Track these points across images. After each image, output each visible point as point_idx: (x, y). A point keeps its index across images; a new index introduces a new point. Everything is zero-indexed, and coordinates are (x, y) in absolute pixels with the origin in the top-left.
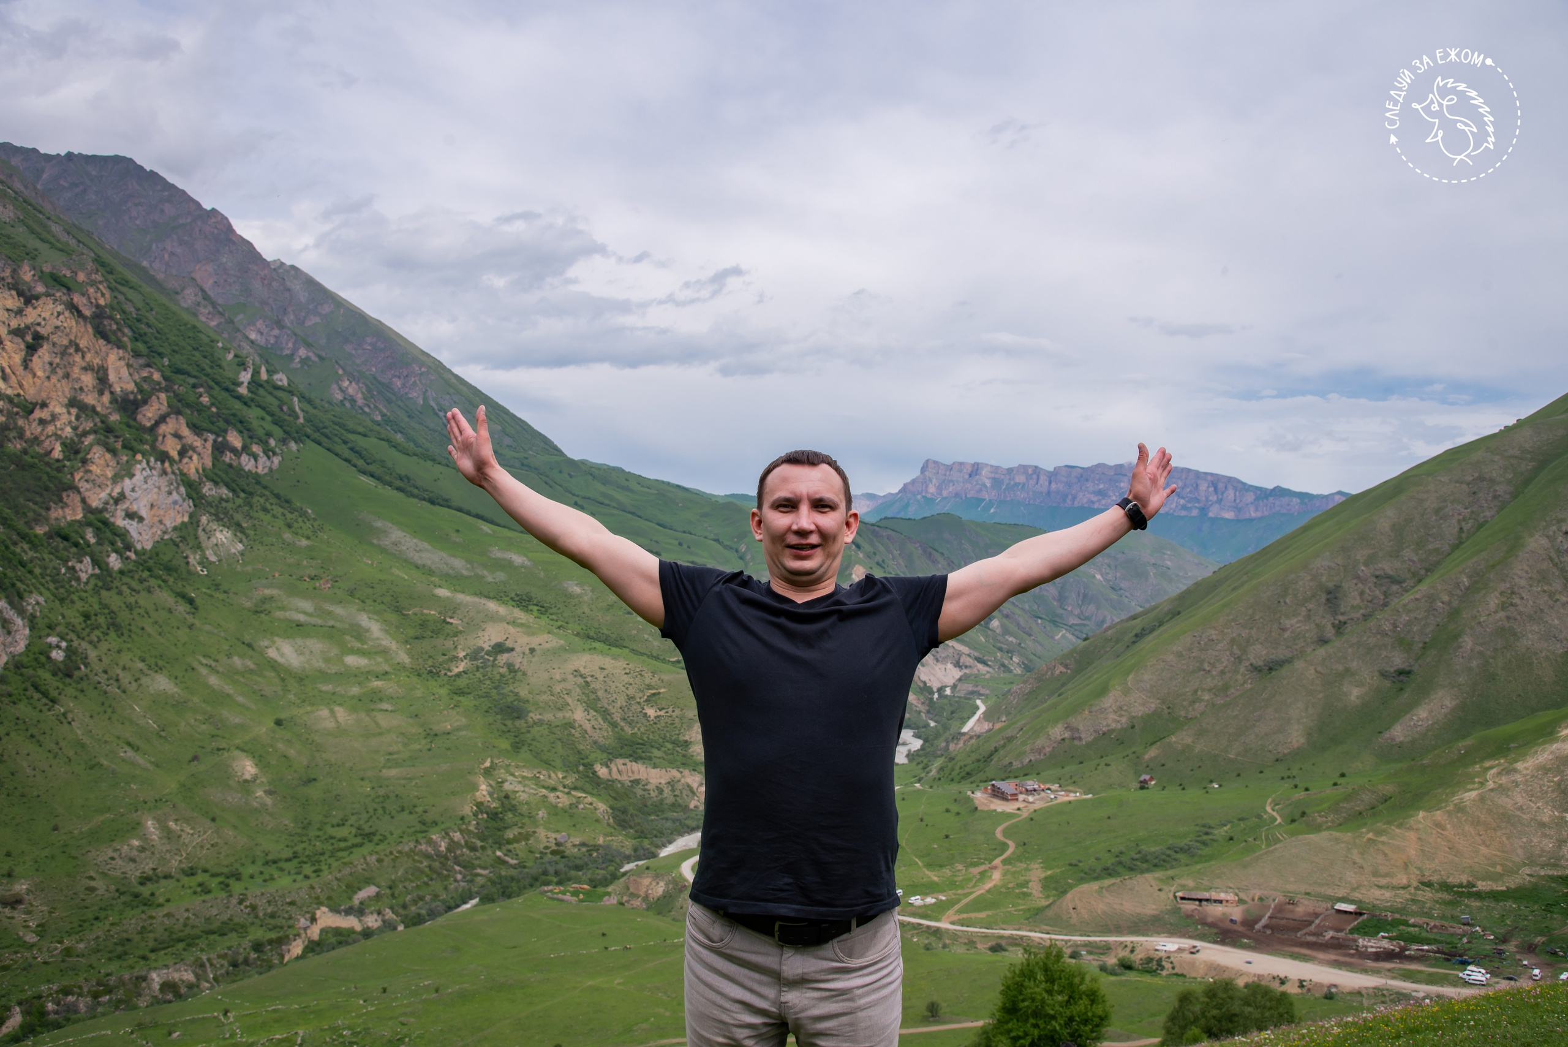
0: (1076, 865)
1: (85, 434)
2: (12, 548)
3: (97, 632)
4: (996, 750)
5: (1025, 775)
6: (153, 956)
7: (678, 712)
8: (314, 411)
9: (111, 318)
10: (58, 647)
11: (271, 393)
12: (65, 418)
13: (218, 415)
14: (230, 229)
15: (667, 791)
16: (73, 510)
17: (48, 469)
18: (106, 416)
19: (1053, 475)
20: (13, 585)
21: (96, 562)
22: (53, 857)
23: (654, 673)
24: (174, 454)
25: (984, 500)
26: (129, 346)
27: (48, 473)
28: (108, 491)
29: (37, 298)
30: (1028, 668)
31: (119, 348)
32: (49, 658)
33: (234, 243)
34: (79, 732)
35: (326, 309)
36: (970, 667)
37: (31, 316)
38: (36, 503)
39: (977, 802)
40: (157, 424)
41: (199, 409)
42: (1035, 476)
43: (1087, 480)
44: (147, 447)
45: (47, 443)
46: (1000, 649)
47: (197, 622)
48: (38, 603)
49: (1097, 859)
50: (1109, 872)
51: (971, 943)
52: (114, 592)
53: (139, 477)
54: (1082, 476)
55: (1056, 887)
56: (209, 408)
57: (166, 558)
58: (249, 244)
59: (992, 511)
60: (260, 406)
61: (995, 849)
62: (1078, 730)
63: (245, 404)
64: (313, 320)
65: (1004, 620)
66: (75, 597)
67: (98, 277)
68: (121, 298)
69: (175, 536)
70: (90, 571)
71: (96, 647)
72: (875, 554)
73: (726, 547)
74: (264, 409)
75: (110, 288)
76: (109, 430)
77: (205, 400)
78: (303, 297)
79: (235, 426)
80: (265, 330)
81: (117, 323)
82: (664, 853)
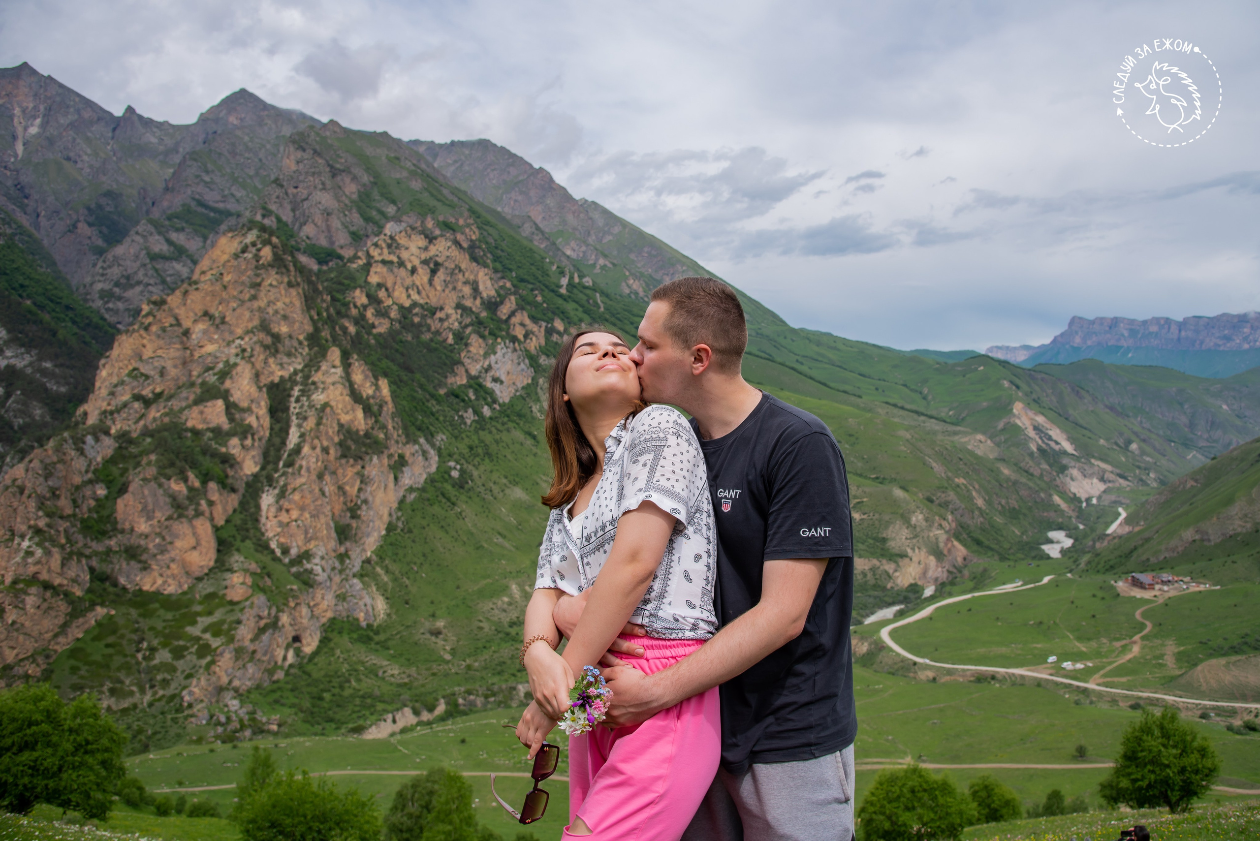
0: (1206, 643)
1: (466, 326)
2: (426, 404)
3: (478, 459)
4: (1135, 548)
5: (1161, 569)
6: (519, 674)
7: (877, 516)
8: (610, 303)
9: (479, 247)
10: (455, 468)
11: (581, 292)
12: (454, 317)
13: (547, 309)
14: (551, 180)
15: (870, 576)
16: (461, 377)
17: (445, 351)
18: (478, 314)
19: (1183, 325)
20: (428, 428)
21: (476, 412)
22: (457, 606)
23: (858, 487)
24: (521, 337)
25: (1122, 347)
26: (491, 266)
27: (445, 354)
28: (481, 364)
29: (436, 238)
30: (1162, 482)
31: (485, 267)
32: (450, 476)
33: (554, 190)
34: (470, 525)
35: (616, 230)
36: (1113, 481)
37: (433, 250)
38: (439, 374)
39: (1119, 590)
40: (510, 317)
41: (536, 305)
42: (1166, 326)
43: (1213, 327)
44: (504, 333)
45: (444, 334)
46: (1139, 467)
47: (539, 452)
48: (442, 440)
49: (1225, 639)
50: (1235, 650)
51: (1114, 701)
52: (486, 432)
53: (499, 354)
54: (1208, 324)
55: (1189, 660)
56: (542, 304)
57: (518, 408)
58: (564, 189)
59: (1130, 355)
60: (574, 301)
61: (1135, 628)
62: (1207, 533)
63: (565, 300)
64: (608, 238)
65: (1143, 445)
66: (464, 435)
67: (471, 221)
68: (485, 233)
69: (523, 393)
70: (472, 418)
71: (477, 469)
72: (1031, 392)
73: (912, 390)
74: (577, 302)
75: (479, 228)
76: (480, 323)
77: (539, 299)
78: (601, 222)
79: (559, 316)
80: (577, 248)
81: (483, 251)
82: (868, 621)
